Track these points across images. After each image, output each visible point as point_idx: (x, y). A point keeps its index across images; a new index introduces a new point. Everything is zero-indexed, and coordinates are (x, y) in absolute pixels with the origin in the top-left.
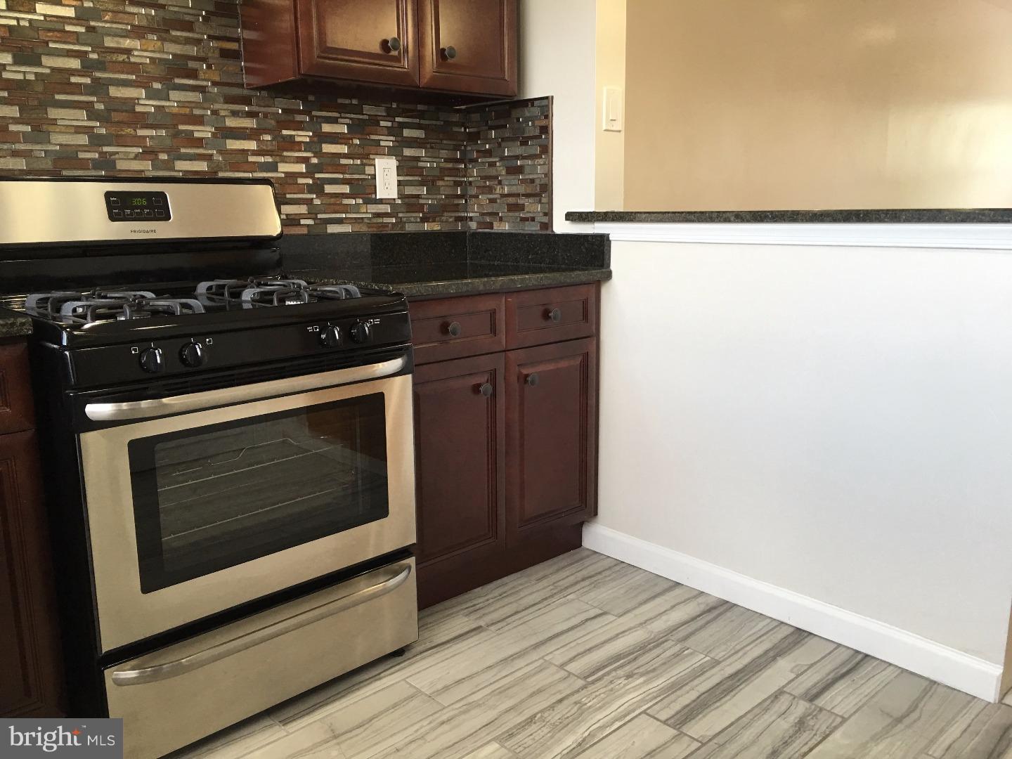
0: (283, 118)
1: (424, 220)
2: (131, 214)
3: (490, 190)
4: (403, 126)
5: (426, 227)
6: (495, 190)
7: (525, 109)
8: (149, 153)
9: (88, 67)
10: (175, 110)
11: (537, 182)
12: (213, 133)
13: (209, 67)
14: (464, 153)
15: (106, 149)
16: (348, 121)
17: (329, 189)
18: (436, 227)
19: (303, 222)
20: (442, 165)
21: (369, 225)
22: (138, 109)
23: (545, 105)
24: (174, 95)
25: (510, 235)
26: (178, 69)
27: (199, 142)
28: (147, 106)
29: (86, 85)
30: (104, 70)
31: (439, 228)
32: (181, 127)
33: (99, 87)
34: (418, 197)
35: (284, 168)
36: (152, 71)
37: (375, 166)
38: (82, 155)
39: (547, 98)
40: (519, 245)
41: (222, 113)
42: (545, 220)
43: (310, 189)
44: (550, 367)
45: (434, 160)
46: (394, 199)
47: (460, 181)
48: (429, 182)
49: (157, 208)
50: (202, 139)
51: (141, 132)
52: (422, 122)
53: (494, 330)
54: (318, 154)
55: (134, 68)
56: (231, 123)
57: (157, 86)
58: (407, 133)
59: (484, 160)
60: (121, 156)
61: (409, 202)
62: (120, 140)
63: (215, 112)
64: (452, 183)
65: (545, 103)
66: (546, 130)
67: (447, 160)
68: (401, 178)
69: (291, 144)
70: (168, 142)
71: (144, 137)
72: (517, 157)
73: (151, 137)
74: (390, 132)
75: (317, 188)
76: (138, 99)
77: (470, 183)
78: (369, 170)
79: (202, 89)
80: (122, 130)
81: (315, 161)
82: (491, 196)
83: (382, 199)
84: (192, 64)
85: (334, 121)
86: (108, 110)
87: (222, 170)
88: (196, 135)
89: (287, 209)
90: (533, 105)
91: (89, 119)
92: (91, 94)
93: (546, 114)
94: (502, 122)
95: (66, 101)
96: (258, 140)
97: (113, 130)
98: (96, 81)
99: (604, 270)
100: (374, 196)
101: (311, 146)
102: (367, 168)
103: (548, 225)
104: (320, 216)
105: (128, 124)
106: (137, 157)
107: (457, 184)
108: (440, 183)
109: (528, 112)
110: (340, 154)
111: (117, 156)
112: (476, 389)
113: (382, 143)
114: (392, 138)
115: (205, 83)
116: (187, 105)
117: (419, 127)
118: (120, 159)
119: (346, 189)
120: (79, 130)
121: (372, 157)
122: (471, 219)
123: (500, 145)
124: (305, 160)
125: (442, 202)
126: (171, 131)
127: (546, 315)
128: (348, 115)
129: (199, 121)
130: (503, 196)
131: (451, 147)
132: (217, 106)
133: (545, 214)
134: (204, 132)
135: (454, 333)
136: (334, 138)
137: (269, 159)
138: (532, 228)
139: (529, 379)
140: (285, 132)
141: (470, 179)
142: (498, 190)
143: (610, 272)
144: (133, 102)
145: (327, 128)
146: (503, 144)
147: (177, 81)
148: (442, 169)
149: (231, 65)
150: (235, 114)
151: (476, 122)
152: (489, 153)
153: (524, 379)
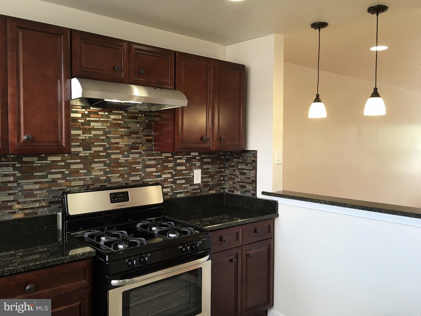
0: (165, 159)
1: (210, 190)
2: (117, 200)
3: (233, 179)
4: (204, 158)
5: (210, 192)
6: (235, 179)
7: (247, 153)
8: (122, 176)
9: (106, 149)
10: (130, 161)
11: (251, 179)
12: (142, 167)
13: (143, 145)
14: (224, 165)
15: (109, 175)
16: (186, 158)
17: (178, 182)
18: (214, 192)
19: (169, 194)
20: (216, 170)
21: (191, 194)
22: (120, 161)
23: (255, 153)
24: (131, 156)
25: (240, 196)
26: (133, 147)
27: (138, 170)
28: (122, 160)
29: (104, 156)
30: (110, 150)
31: (215, 192)
32: (132, 166)
33: (108, 156)
34: (208, 182)
35: (164, 176)
36: (125, 149)
37: (194, 172)
38: (101, 178)
39: (255, 151)
40: (244, 201)
41: (146, 160)
42: (254, 192)
43: (172, 182)
44: (257, 250)
45: (214, 168)
46: (200, 184)
47: (222, 175)
48: (212, 176)
49: (125, 197)
50: (138, 169)
51: (120, 169)
52: (210, 156)
53: (238, 239)
54: (175, 170)
55: (119, 148)
56: (148, 163)
57: (126, 153)
58: (205, 160)
59: (231, 168)
60: (113, 177)
61: (204, 184)
62: (113, 172)
63: (143, 160)
64: (219, 176)
65: (254, 152)
66: (255, 162)
67: (218, 168)
68: (202, 176)
69: (167, 168)
70: (128, 171)
71: (121, 170)
72: (243, 169)
73: (123, 170)
74: (199, 160)
75: (174, 182)
76: (120, 158)
77: (226, 176)
78: (192, 174)
79: (140, 153)
80: (114, 169)
81: (174, 173)
82: (234, 181)
83: (196, 184)
84: (137, 145)
85: (181, 159)
86: (110, 163)
87: (144, 179)
88: (137, 168)
89: (165, 190)
90: (250, 153)
91: (104, 166)
92: (106, 158)
93: (255, 156)
94: (238, 156)
95: (98, 161)
96: (156, 168)
97: (111, 169)
98: (108, 153)
99: (276, 214)
100: (193, 183)
101: (173, 168)
102: (191, 173)
103: (255, 194)
104: (175, 191)
105: (116, 167)
106: (118, 177)
107: (221, 176)
108: (215, 176)
109: (248, 154)
110: (183, 170)
111: (112, 178)
112: (231, 261)
113: (196, 165)
114: (200, 162)
115: (141, 151)
116: (134, 158)
117: (209, 158)
118: (113, 178)
119: (184, 181)
120: (100, 170)
121: (193, 169)
122: (226, 188)
123: (237, 164)
124: (171, 173)
125: (216, 183)
126: (129, 167)
127: (255, 231)
128: (186, 156)
129: (138, 163)
130: (238, 182)
131: (220, 164)
132: (144, 158)
133: (254, 191)
134: (139, 167)
135: (224, 241)
136: (181, 164)
137: (159, 174)
138: (249, 195)
139: (250, 256)
140: (165, 164)
141: (226, 174)
142: (237, 180)
143: (278, 214)
144: (119, 159)
145: (178, 161)
146: (239, 164)
147: (132, 151)
148: (216, 172)
149: (149, 145)
150: (149, 160)
151: (228, 155)
152: (233, 166)
153: (248, 255)
